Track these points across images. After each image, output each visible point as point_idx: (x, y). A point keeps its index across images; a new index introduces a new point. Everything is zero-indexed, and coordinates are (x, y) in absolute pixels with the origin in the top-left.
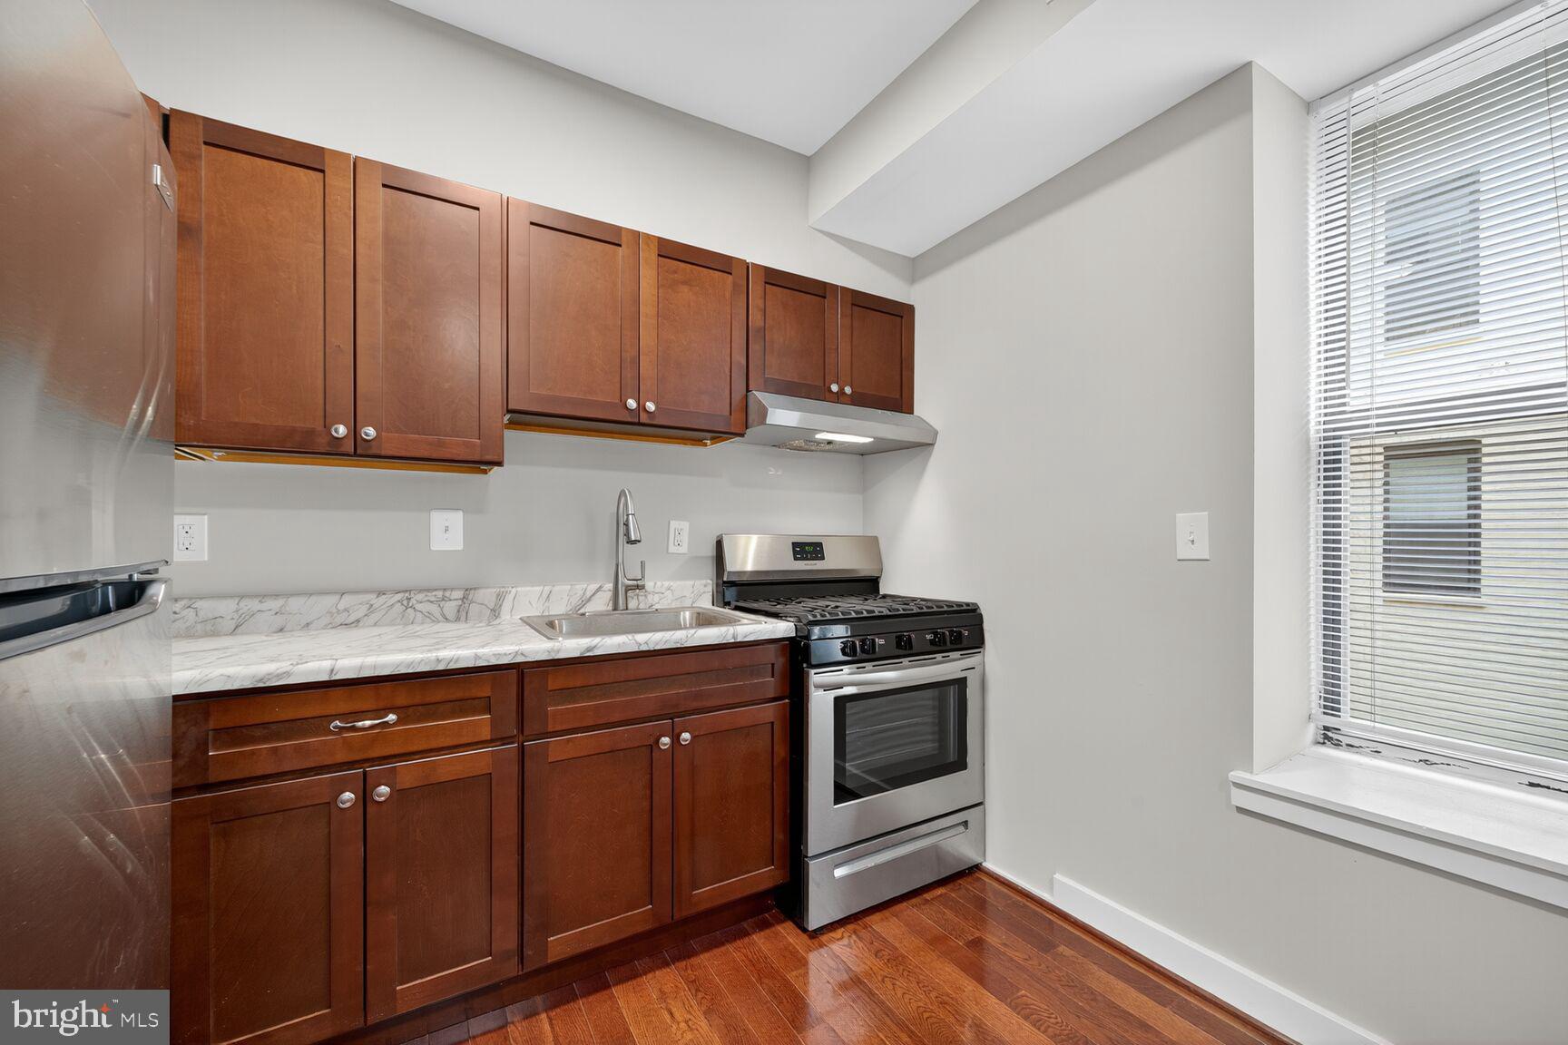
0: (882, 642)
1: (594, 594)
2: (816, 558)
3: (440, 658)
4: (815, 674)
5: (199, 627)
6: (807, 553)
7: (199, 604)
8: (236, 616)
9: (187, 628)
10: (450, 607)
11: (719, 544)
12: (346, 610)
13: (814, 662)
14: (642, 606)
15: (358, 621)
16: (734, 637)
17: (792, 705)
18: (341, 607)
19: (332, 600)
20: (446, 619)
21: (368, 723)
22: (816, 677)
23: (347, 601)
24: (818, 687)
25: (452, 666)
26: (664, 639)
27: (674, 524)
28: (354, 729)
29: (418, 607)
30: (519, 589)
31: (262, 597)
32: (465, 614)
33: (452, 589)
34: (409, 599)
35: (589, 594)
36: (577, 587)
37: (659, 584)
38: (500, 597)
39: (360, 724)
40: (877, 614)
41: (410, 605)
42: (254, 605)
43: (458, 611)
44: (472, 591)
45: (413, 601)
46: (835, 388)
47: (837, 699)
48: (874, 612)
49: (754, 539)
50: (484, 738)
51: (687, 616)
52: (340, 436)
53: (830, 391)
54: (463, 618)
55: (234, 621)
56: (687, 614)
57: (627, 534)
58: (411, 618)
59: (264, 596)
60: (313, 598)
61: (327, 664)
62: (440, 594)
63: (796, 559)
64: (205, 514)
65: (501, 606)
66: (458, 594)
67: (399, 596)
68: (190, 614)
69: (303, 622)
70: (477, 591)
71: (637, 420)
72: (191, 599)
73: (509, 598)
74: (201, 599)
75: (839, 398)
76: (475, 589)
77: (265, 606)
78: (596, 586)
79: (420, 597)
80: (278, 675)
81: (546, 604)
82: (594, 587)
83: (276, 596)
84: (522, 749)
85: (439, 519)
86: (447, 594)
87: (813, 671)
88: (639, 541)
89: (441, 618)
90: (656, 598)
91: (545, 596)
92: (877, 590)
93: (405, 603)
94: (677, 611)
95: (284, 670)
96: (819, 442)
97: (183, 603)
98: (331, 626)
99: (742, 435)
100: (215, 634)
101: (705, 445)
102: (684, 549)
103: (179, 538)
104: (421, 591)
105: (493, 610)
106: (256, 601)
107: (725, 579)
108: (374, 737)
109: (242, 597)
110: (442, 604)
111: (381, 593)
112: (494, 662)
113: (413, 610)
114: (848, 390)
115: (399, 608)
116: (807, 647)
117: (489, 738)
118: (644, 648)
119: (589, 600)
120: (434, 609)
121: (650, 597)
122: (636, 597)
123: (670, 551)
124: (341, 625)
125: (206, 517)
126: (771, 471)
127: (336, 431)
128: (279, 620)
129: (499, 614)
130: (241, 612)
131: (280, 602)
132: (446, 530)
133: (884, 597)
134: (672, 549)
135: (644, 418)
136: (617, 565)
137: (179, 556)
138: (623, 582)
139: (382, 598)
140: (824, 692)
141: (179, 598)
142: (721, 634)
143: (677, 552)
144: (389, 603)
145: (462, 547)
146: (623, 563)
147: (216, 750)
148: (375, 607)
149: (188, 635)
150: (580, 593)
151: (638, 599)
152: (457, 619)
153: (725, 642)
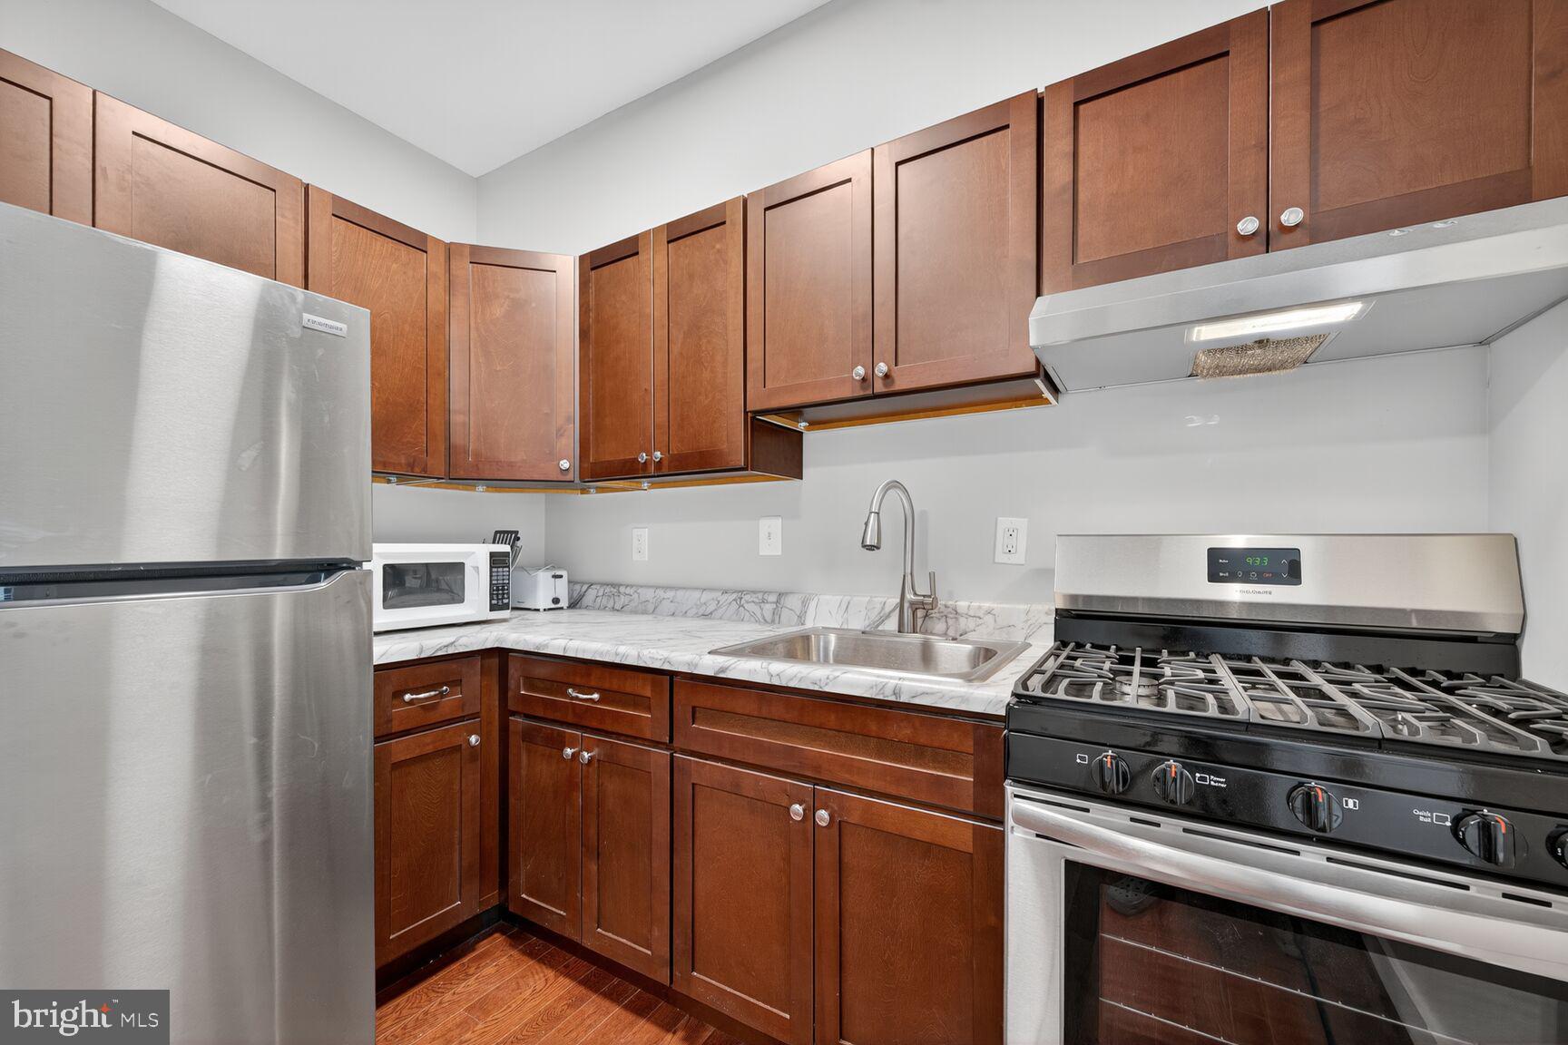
0: (1217, 782)
1: (893, 610)
2: (1270, 581)
4: (1016, 796)
5: (639, 606)
6: (1250, 569)
7: (640, 591)
8: (654, 601)
9: (635, 606)
10: (768, 609)
12: (705, 604)
13: (1012, 773)
15: (711, 613)
18: (703, 600)
19: (697, 594)
20: (765, 620)
22: (1015, 802)
23: (705, 596)
27: (1005, 523)
29: (747, 606)
30: (820, 597)
31: (666, 588)
33: (768, 592)
34: (741, 598)
36: (877, 600)
37: (975, 604)
38: (807, 604)
41: (741, 604)
42: (660, 593)
43: (774, 614)
44: (784, 596)
45: (743, 601)
46: (1248, 225)
47: (1070, 867)
53: (1238, 237)
54: (777, 621)
55: (654, 605)
58: (743, 617)
60: (688, 592)
62: (760, 596)
63: (1212, 577)
64: (646, 527)
65: (806, 612)
66: (773, 598)
67: (734, 596)
68: (636, 596)
69: (684, 610)
70: (787, 597)
71: (869, 392)
72: (637, 586)
73: (813, 605)
74: (641, 587)
75: (1272, 241)
76: (787, 593)
77: (667, 595)
78: (897, 601)
79: (747, 597)
81: (845, 616)
82: (893, 602)
83: (672, 588)
85: (766, 525)
86: (766, 597)
87: (1010, 790)
89: (762, 619)
90: (971, 624)
93: (739, 601)
97: (634, 589)
99: (1035, 375)
100: (644, 612)
102: (1019, 558)
103: (636, 543)
104: (748, 592)
105: (800, 616)
106: (663, 590)
107: (1057, 607)
108: (578, 707)
109: (657, 587)
110: (762, 605)
111: (725, 592)
114: (1293, 216)
115: (735, 606)
117: (649, 737)
119: (888, 616)
120: (757, 610)
121: (962, 621)
122: (944, 619)
123: (996, 561)
127: (641, 457)
128: (672, 608)
129: (805, 620)
130: (656, 599)
131: (675, 593)
132: (769, 536)
134: (1001, 557)
136: (904, 576)
137: (636, 557)
138: (910, 596)
139: (726, 596)
140: (1038, 836)
141: (632, 586)
142: (876, 685)
143: (1009, 562)
144: (728, 601)
145: (780, 553)
146: (912, 574)
147: (525, 690)
148: (721, 603)
149: (634, 612)
150: (879, 607)
151: (947, 622)
152: (773, 621)
153: (881, 697)
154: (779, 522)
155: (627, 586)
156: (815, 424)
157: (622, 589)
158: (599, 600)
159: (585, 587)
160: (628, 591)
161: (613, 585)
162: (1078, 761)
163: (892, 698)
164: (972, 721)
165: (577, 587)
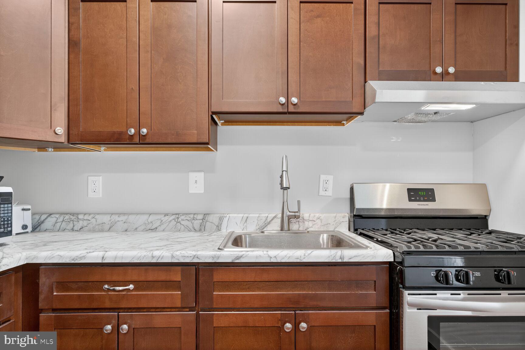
0: (478, 274)
1: (272, 220)
2: (428, 200)
3: (154, 255)
4: (409, 294)
5: (97, 227)
6: (420, 196)
7: (97, 217)
8: (110, 223)
9: (93, 227)
10: (197, 224)
11: (352, 189)
12: (151, 222)
13: (407, 285)
14: (301, 229)
15: (156, 228)
16: (341, 258)
17: (391, 313)
18: (149, 221)
19: (146, 217)
20: (195, 230)
21: (121, 288)
22: (408, 297)
23: (152, 218)
24: (411, 305)
25: (160, 261)
26: (289, 255)
27: (323, 177)
28: (114, 290)
29: (182, 222)
30: (230, 215)
31: (119, 214)
32: (203, 227)
33: (197, 214)
34: (178, 218)
35: (269, 220)
36: (263, 215)
37: (312, 215)
38: (221, 219)
39: (118, 288)
40: (472, 249)
41: (179, 221)
42: (115, 218)
43: (201, 226)
44: (207, 216)
45: (180, 219)
46: (439, 70)
47: (430, 318)
48: (469, 247)
49: (388, 186)
50: (177, 306)
51: (324, 238)
52: (132, 134)
53: (435, 73)
54: (203, 230)
55: (109, 225)
56: (325, 235)
57: (281, 184)
58: (179, 228)
59: (120, 214)
60: (138, 216)
61: (101, 254)
62: (192, 216)
63: (410, 200)
64: (100, 176)
65: (221, 224)
66: (200, 217)
67: (173, 217)
68: (94, 220)
69: (135, 227)
70: (209, 216)
71: (286, 110)
72: (95, 214)
73: (226, 220)
74: (98, 214)
75: (444, 76)
76: (209, 214)
77: (120, 219)
78: (274, 215)
79: (183, 217)
80: (80, 258)
81: (245, 224)
82: (272, 216)
83: (124, 214)
84: (198, 315)
85: (193, 176)
86: (195, 216)
87: (406, 292)
88: (289, 188)
89: (193, 230)
90: (310, 224)
91: (244, 220)
92: (486, 226)
93: (176, 220)
94: (319, 233)
95: (82, 255)
96: (427, 114)
97: (92, 216)
98: (145, 230)
99: (362, 114)
100: (102, 231)
101: (343, 125)
102: (330, 193)
103: (91, 186)
104: (183, 214)
105: (218, 226)
106: (117, 216)
107: (355, 214)
108: (122, 296)
109: (111, 214)
110: (193, 221)
111: (166, 215)
112: (182, 260)
113: (180, 224)
114: (451, 70)
115: (173, 223)
116: (402, 272)
117: (180, 306)
118: (274, 260)
119: (269, 223)
120: (189, 224)
121: (306, 223)
122: (298, 223)
123: (320, 194)
124: (150, 230)
125: (101, 177)
126: (393, 139)
127: (130, 131)
128: (125, 226)
129: (220, 229)
130: (111, 221)
131: (126, 217)
132: (196, 182)
133: (490, 233)
134: (322, 193)
135: (291, 109)
136: (284, 202)
137: (91, 195)
138: (287, 213)
139: (167, 218)
140: (418, 309)
141: (90, 214)
142: (331, 256)
143: (325, 195)
144: (169, 220)
145: (202, 192)
146: (287, 201)
147: (57, 292)
148: (163, 221)
149: (93, 231)
150: (264, 219)
151: (299, 224)
152: (200, 230)
153: (334, 261)
154: (202, 175)
155: (85, 214)
156: (228, 122)
157: (81, 217)
158: (58, 225)
159: (43, 217)
160: (86, 217)
161: (73, 214)
162: (432, 275)
163: (340, 261)
164: (374, 267)
165: (37, 217)
